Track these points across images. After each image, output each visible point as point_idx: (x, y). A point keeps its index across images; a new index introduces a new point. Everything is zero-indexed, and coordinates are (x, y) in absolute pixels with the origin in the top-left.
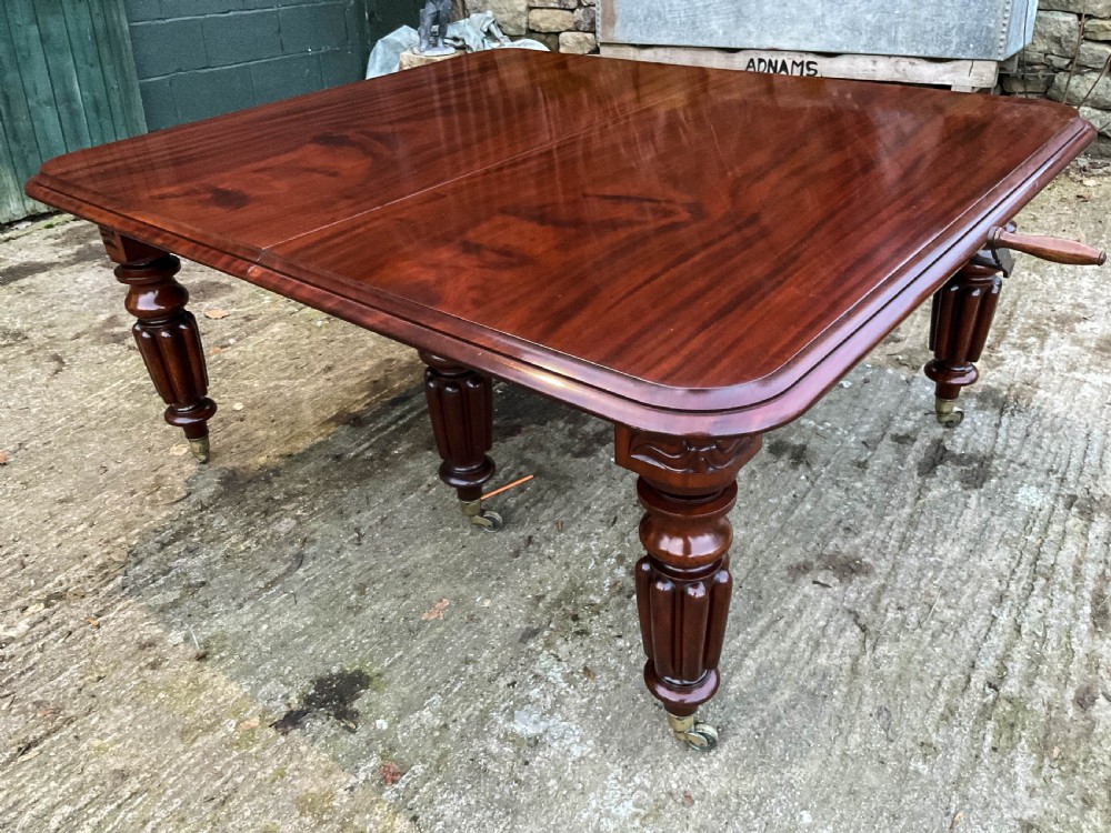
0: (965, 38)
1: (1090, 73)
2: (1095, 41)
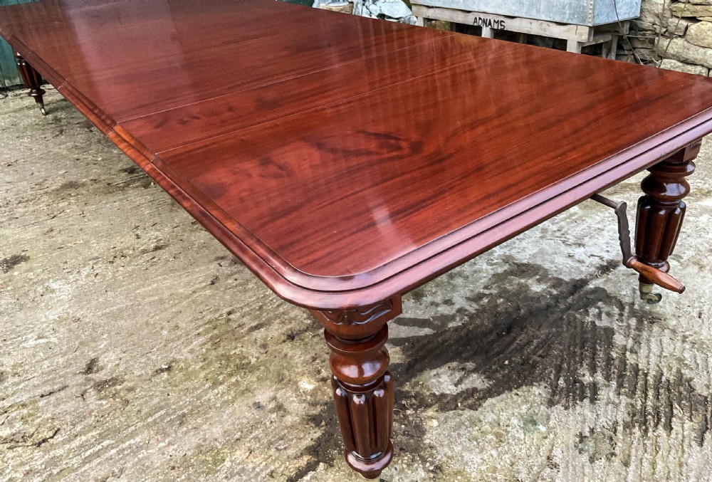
0: (572, 12)
1: (676, 37)
2: (678, 17)
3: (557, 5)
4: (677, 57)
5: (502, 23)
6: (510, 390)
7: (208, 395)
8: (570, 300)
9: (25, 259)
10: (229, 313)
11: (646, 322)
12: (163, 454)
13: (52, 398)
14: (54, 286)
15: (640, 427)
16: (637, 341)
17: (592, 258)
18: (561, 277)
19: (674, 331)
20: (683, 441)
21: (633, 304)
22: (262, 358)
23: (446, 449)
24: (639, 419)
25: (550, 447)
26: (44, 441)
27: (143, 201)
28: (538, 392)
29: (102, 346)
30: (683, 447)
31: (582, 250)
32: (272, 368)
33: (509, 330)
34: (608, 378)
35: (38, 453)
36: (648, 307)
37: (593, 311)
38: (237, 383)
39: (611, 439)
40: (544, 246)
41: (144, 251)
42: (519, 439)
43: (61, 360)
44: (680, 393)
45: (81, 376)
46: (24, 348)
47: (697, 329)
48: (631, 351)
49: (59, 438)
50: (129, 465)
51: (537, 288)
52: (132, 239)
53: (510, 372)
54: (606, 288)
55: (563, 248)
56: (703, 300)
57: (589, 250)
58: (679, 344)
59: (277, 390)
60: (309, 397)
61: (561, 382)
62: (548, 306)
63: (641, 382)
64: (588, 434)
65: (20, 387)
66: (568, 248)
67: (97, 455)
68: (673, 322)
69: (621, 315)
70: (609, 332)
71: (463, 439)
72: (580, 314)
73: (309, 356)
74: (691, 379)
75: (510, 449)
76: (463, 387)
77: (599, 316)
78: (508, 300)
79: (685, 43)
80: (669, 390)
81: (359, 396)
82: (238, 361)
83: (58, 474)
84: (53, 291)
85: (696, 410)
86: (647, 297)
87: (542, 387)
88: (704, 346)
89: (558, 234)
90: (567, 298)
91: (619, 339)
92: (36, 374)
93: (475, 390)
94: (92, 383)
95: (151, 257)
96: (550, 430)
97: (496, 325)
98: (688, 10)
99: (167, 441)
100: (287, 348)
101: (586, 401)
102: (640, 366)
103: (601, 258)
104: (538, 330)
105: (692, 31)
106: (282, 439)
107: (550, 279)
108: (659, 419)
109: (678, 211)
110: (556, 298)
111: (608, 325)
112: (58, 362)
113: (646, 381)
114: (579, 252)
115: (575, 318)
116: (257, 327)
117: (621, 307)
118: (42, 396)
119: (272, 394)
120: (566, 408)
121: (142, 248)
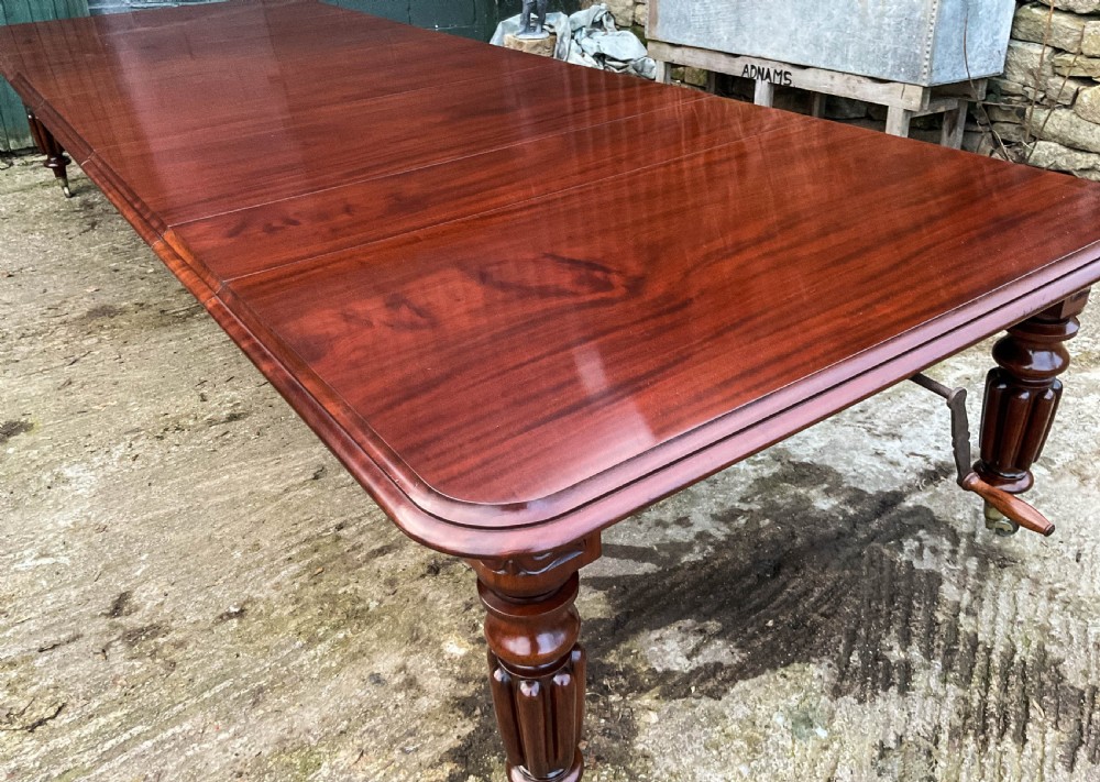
0: (897, 62)
1: (1059, 108)
2: (1064, 77)
3: (874, 51)
4: (1060, 139)
5: (788, 76)
6: (774, 667)
7: (301, 659)
8: (874, 525)
9: (27, 427)
10: (340, 527)
11: (992, 566)
12: (225, 751)
13: (57, 654)
14: (69, 473)
15: (975, 735)
16: (977, 595)
17: (912, 459)
18: (862, 487)
19: (1036, 582)
20: (1042, 761)
21: (973, 535)
22: (388, 601)
23: (669, 761)
24: (976, 723)
25: (833, 763)
26: (41, 722)
27: (215, 341)
28: (818, 673)
29: (138, 573)
30: (1042, 771)
31: (897, 443)
32: (402, 619)
33: (777, 569)
34: (928, 653)
35: (30, 743)
36: (996, 541)
37: (910, 544)
38: (346, 641)
39: (929, 753)
40: (837, 436)
41: (211, 422)
42: (784, 748)
43: (74, 594)
44: (1042, 684)
45: (103, 619)
46: (17, 571)
47: (1073, 580)
48: (967, 613)
49: (64, 719)
50: (170, 767)
51: (823, 503)
52: (195, 402)
53: (775, 639)
54: (932, 507)
55: (867, 439)
56: (1083, 533)
57: (909, 445)
58: (1043, 603)
59: (409, 654)
60: (457, 668)
61: (855, 658)
62: (840, 534)
63: (980, 663)
64: (893, 745)
65: (8, 634)
66: (876, 441)
67: (122, 748)
68: (1035, 567)
69: (954, 552)
70: (935, 579)
71: (697, 746)
72: (890, 548)
73: (460, 602)
74: (1060, 661)
75: (768, 765)
76: (700, 660)
77: (919, 552)
78: (777, 521)
79: (1074, 117)
80: (1024, 677)
81: (529, 684)
82: (349, 605)
83: (60, 777)
84: (67, 481)
85: (1066, 712)
86: (996, 525)
87: (824, 665)
88: (1083, 608)
89: (861, 417)
90: (870, 521)
91: (949, 591)
92: (33, 615)
93: (718, 666)
94: (120, 632)
95: (221, 432)
96: (833, 736)
97: (756, 561)
98: (1080, 65)
99: (232, 730)
100: (426, 587)
101: (893, 690)
102: (981, 637)
103: (927, 459)
104: (823, 572)
105: (1085, 100)
106: (411, 734)
107: (845, 491)
108: (1006, 725)
109: (1050, 395)
110: (853, 522)
111: (934, 568)
112: (68, 597)
113: (989, 661)
114: (892, 448)
115: (882, 555)
116: (382, 552)
117: (955, 539)
118: (41, 650)
119: (399, 661)
120: (861, 701)
121: (209, 417)
